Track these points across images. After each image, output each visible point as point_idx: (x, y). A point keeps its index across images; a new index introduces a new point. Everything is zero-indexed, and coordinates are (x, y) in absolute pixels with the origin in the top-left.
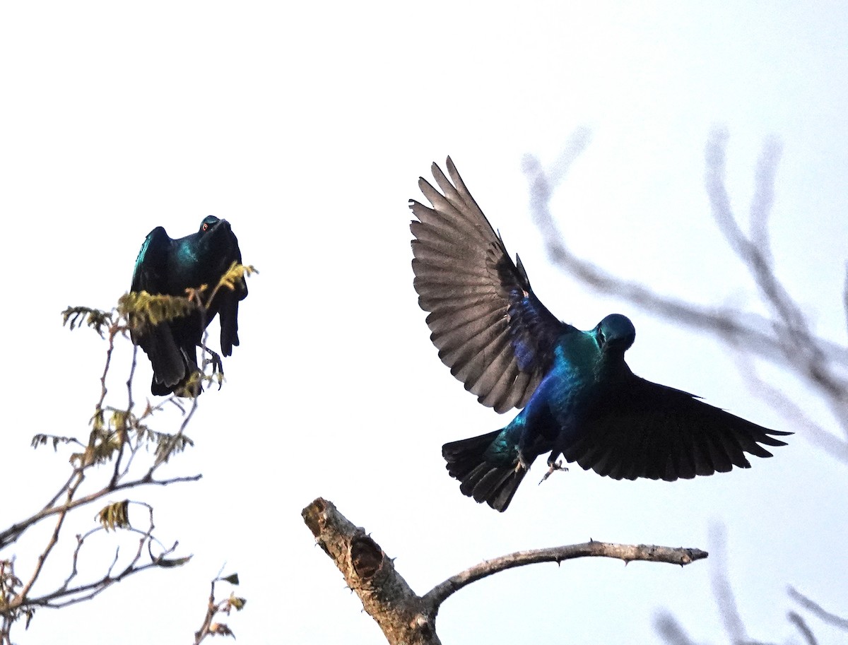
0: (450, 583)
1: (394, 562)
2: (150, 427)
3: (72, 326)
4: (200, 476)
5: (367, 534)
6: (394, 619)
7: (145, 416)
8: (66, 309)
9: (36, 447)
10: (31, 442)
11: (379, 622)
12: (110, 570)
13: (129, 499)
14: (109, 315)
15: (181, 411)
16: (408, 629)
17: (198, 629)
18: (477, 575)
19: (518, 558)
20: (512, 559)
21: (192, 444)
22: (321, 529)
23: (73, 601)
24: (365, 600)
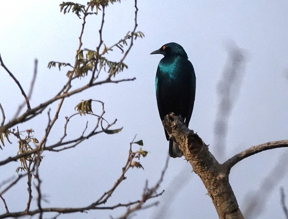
0: (236, 158)
1: (209, 147)
2: (106, 58)
3: (65, 12)
4: (135, 78)
5: (195, 133)
6: (208, 175)
7: (104, 53)
8: (62, 3)
9: (50, 68)
10: (47, 66)
11: (201, 177)
12: (83, 133)
13: (92, 99)
14: (84, 7)
15: (122, 51)
16: (215, 180)
17: (124, 166)
18: (249, 153)
19: (270, 145)
20: (267, 146)
21: (127, 67)
22: (173, 130)
23: (65, 148)
24: (194, 166)
